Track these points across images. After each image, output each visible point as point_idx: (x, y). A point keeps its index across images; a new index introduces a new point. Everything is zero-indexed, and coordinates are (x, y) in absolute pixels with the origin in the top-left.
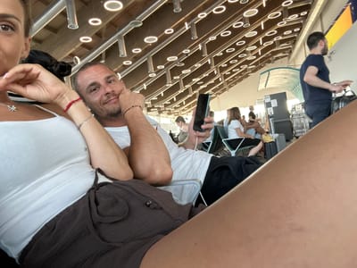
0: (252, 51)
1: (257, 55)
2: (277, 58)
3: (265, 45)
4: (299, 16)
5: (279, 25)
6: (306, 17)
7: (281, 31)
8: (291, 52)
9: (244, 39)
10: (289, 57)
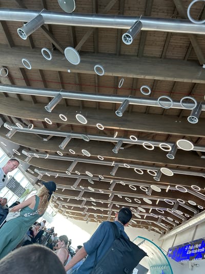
0: (141, 212)
1: (142, 217)
2: (153, 230)
3: (151, 215)
4: (184, 215)
5: (167, 210)
6: (188, 219)
7: (167, 214)
8: (165, 233)
9: (141, 200)
10: (161, 236)
